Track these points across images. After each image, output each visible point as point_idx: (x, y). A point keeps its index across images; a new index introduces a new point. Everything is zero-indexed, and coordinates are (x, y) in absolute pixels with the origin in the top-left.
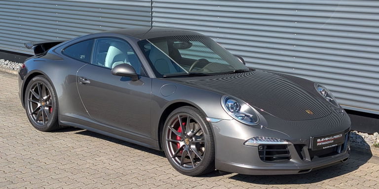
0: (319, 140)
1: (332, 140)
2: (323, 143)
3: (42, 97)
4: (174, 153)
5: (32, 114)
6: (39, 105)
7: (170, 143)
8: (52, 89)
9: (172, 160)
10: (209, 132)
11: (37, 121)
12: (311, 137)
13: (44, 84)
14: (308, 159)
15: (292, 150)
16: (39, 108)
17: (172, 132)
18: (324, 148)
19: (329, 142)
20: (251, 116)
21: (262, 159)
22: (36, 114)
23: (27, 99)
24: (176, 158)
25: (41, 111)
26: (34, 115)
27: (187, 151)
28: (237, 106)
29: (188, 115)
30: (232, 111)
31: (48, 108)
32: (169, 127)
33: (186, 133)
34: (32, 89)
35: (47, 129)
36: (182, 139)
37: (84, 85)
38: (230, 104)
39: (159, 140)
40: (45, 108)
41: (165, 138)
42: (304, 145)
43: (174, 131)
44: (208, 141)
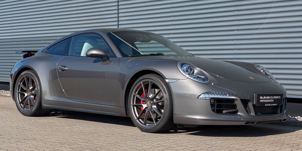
0: (261, 98)
1: (272, 99)
2: (265, 101)
3: (28, 88)
4: (138, 116)
5: (20, 103)
6: (26, 95)
7: (135, 107)
8: (36, 79)
9: (137, 121)
10: (168, 92)
11: (24, 108)
12: (255, 95)
13: (30, 76)
14: (253, 114)
15: (239, 105)
16: (26, 98)
17: (137, 97)
18: (266, 105)
19: (270, 101)
20: (203, 77)
21: (213, 110)
22: (23, 103)
23: (17, 91)
24: (140, 120)
25: (28, 99)
26: (21, 104)
27: (149, 112)
28: (191, 70)
29: (150, 80)
30: (187, 73)
31: (33, 97)
32: (134, 93)
33: (149, 97)
34: (20, 82)
35: (32, 113)
36: (144, 102)
37: (63, 72)
38: (185, 68)
39: (126, 107)
40: (31, 96)
41: (131, 104)
42: (249, 101)
43: (138, 96)
44: (167, 100)
